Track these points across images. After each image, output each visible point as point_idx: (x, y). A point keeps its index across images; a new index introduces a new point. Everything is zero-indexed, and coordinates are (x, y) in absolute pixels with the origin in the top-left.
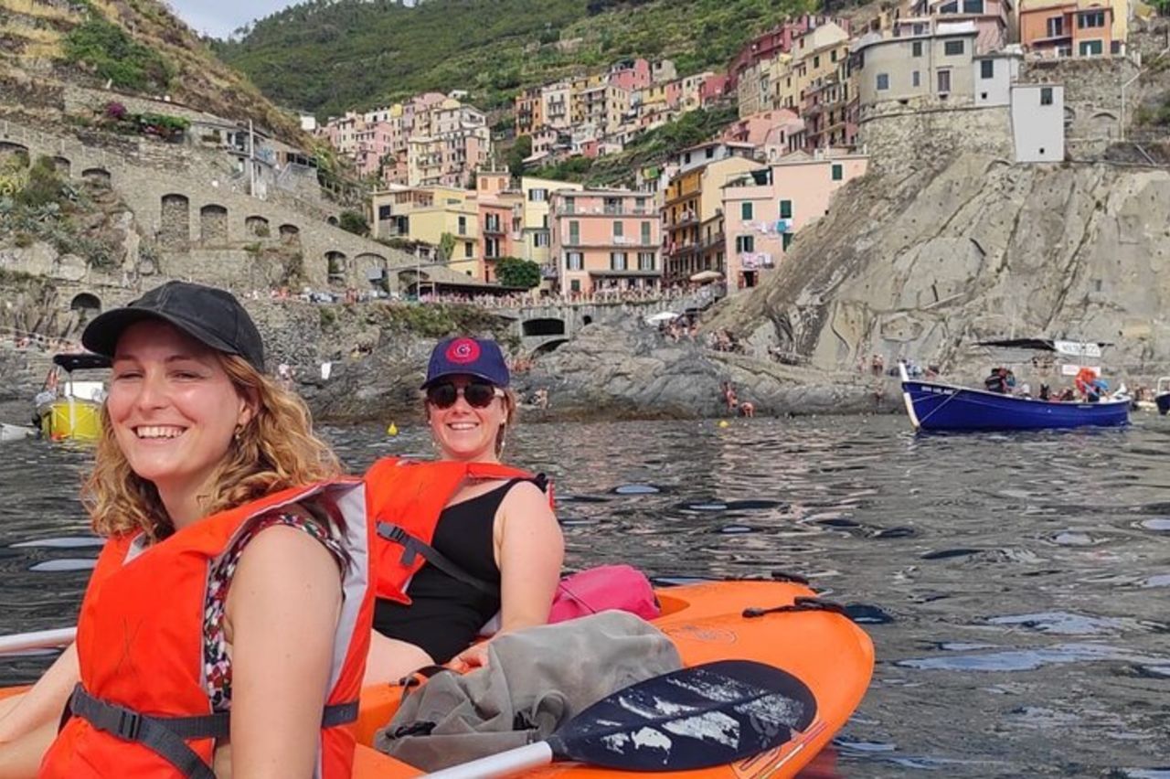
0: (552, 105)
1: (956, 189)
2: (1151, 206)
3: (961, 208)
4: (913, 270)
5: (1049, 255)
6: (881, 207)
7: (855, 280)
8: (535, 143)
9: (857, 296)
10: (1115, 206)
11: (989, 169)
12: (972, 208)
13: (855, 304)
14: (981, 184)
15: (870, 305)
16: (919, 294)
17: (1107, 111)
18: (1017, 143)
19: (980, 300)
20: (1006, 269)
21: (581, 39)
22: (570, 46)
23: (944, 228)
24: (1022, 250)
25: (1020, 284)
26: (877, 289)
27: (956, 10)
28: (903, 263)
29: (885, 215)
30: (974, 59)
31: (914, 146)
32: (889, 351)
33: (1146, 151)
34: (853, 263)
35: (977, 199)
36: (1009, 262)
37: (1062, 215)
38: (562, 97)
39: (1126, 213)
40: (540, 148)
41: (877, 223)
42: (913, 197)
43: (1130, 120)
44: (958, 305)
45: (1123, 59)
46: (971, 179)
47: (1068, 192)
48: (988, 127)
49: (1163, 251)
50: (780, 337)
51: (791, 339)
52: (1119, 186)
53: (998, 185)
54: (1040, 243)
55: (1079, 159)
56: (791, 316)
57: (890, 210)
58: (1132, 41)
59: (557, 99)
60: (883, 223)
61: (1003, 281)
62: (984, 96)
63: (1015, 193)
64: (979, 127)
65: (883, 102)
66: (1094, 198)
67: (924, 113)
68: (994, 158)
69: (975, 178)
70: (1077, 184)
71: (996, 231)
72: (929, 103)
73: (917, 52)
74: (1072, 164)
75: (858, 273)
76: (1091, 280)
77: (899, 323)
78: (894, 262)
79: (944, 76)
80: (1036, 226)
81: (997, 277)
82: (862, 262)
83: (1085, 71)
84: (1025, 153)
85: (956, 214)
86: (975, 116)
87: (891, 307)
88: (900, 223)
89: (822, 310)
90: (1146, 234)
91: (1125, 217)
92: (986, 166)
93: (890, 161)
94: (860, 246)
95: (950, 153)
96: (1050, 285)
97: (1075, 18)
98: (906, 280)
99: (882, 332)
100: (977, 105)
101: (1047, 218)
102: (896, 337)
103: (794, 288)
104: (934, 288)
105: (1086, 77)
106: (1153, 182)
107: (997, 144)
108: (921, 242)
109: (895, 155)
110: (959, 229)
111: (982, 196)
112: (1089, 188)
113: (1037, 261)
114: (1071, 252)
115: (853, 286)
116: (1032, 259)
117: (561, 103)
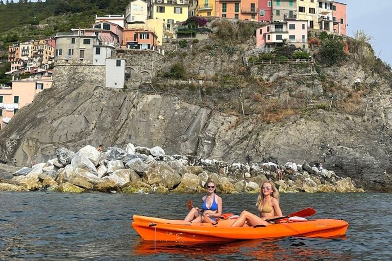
0: (24, 50)
1: (81, 96)
2: (153, 107)
3: (82, 104)
4: (59, 127)
5: (112, 124)
6: (52, 101)
7: (34, 130)
8: (12, 65)
9: (34, 136)
10: (139, 107)
11: (95, 89)
12: (86, 104)
13: (32, 139)
14: (91, 95)
15: (39, 140)
16: (60, 136)
17: (146, 71)
18: (107, 80)
19: (84, 140)
20: (95, 129)
21: (47, 25)
22: (43, 27)
23: (75, 111)
24: (102, 122)
25: (100, 135)
26: (43, 134)
27: (100, 27)
28: (55, 124)
29: (52, 104)
30: (94, 46)
31: (69, 78)
32: (44, 159)
33: (154, 87)
34: (35, 122)
35: (89, 101)
36: (97, 126)
37: (119, 109)
38: (28, 47)
39: (143, 110)
40: (14, 68)
41: (48, 108)
42: (64, 98)
43: (154, 75)
44: (75, 142)
45: (153, 52)
46: (87, 93)
47: (123, 100)
48: (97, 73)
49: (155, 125)
50: (3, 152)
51: (6, 153)
52: (142, 99)
53: (98, 96)
54: (110, 119)
55: (129, 88)
56: (7, 143)
57: (54, 102)
58: (164, 46)
59: (26, 48)
60: (50, 107)
61: (93, 134)
62: (97, 61)
63: (103, 99)
64: (93, 73)
65: (59, 60)
66: (133, 103)
67: (74, 65)
68: (97, 85)
69: (89, 92)
70: (127, 97)
71: (94, 114)
72: (76, 62)
73: (73, 42)
74: (127, 90)
75: (36, 127)
76: (128, 135)
77: (49, 148)
78: (51, 123)
79: (82, 52)
80: (109, 113)
81: (92, 131)
82: (38, 123)
83: (139, 55)
84: (109, 84)
85: (80, 106)
86: (92, 69)
87: (48, 142)
88: (56, 108)
89: (19, 141)
90: (150, 118)
91: (143, 111)
92: (94, 88)
93: (59, 83)
94: (39, 116)
95: (82, 82)
96: (112, 136)
97: (139, 35)
98: (55, 131)
99: (42, 151)
100: (94, 64)
101: (113, 110)
102: (47, 153)
103: (11, 132)
104: (66, 134)
105: (139, 57)
106: (154, 99)
107: (99, 80)
108: (64, 116)
109: (61, 81)
110: (80, 112)
111: (91, 100)
112: (131, 100)
113: (108, 126)
114: (122, 123)
115: (33, 132)
116: (106, 125)
117: (28, 50)
